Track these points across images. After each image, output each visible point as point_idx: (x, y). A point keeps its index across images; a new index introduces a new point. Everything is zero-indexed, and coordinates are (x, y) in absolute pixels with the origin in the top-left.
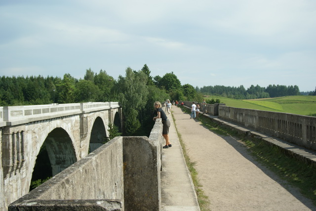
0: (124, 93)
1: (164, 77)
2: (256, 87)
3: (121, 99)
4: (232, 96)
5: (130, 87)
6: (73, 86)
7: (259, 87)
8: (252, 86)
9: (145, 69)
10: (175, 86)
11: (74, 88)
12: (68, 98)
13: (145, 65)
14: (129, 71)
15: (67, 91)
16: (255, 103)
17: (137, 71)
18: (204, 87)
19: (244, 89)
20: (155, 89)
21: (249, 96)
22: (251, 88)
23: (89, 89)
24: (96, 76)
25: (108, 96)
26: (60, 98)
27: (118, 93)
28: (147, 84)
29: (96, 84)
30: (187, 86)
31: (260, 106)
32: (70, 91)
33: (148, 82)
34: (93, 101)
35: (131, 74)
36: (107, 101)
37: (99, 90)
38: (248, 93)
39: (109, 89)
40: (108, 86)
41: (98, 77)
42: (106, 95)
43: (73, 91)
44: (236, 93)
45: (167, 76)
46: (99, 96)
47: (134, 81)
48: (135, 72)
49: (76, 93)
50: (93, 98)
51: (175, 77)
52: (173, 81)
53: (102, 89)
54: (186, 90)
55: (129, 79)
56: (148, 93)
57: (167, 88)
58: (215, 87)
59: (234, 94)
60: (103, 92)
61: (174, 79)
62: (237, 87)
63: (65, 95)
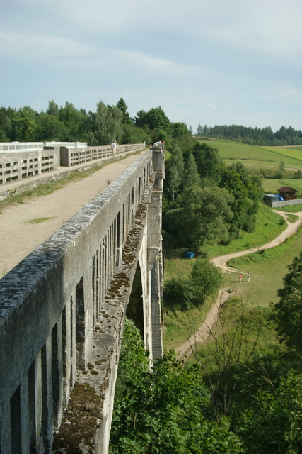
0: (93, 132)
1: (149, 113)
2: (288, 130)
3: (90, 139)
4: (252, 141)
5: (101, 125)
6: (33, 122)
7: (293, 129)
8: (283, 127)
9: (121, 104)
10: (162, 125)
11: (35, 124)
12: (27, 136)
13: (121, 99)
14: (100, 105)
15: (27, 127)
16: (277, 151)
17: (111, 106)
18: (216, 127)
19: (271, 132)
20: (131, 129)
21: (276, 141)
22: (281, 130)
23: (52, 127)
24: (61, 110)
25: (75, 135)
26: (17, 135)
27: (87, 132)
28: (123, 123)
29: (60, 120)
30: (177, 125)
31: (284, 155)
32: (30, 128)
33: (124, 120)
34: (57, 141)
35: (103, 110)
36: (74, 141)
37: (64, 127)
38: (275, 138)
39: (77, 126)
40: (76, 124)
41: (64, 112)
42: (72, 133)
43: (33, 127)
44: (260, 137)
45: (153, 112)
46: (64, 135)
47: (106, 118)
48: (108, 106)
49: (37, 131)
50: (57, 137)
51: (163, 114)
52: (159, 119)
53: (68, 126)
54: (176, 131)
55: (101, 115)
56: (123, 133)
57: (152, 128)
58: (230, 126)
59: (256, 138)
60: (69, 130)
61: (161, 117)
62: (262, 129)
63: (24, 132)
